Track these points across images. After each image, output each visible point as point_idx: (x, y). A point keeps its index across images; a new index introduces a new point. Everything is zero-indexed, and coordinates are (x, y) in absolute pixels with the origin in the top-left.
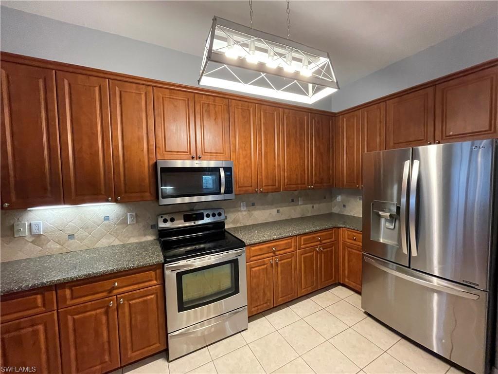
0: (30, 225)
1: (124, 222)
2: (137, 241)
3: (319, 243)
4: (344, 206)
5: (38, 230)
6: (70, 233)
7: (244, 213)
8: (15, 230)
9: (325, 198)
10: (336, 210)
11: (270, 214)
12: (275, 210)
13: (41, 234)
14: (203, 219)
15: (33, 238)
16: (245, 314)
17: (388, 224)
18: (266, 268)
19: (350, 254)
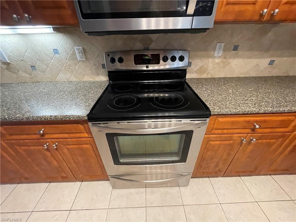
1: (73, 57)
6: (31, 64)
7: (217, 61)
11: (257, 65)
12: (268, 60)
14: (158, 63)
18: (231, 145)
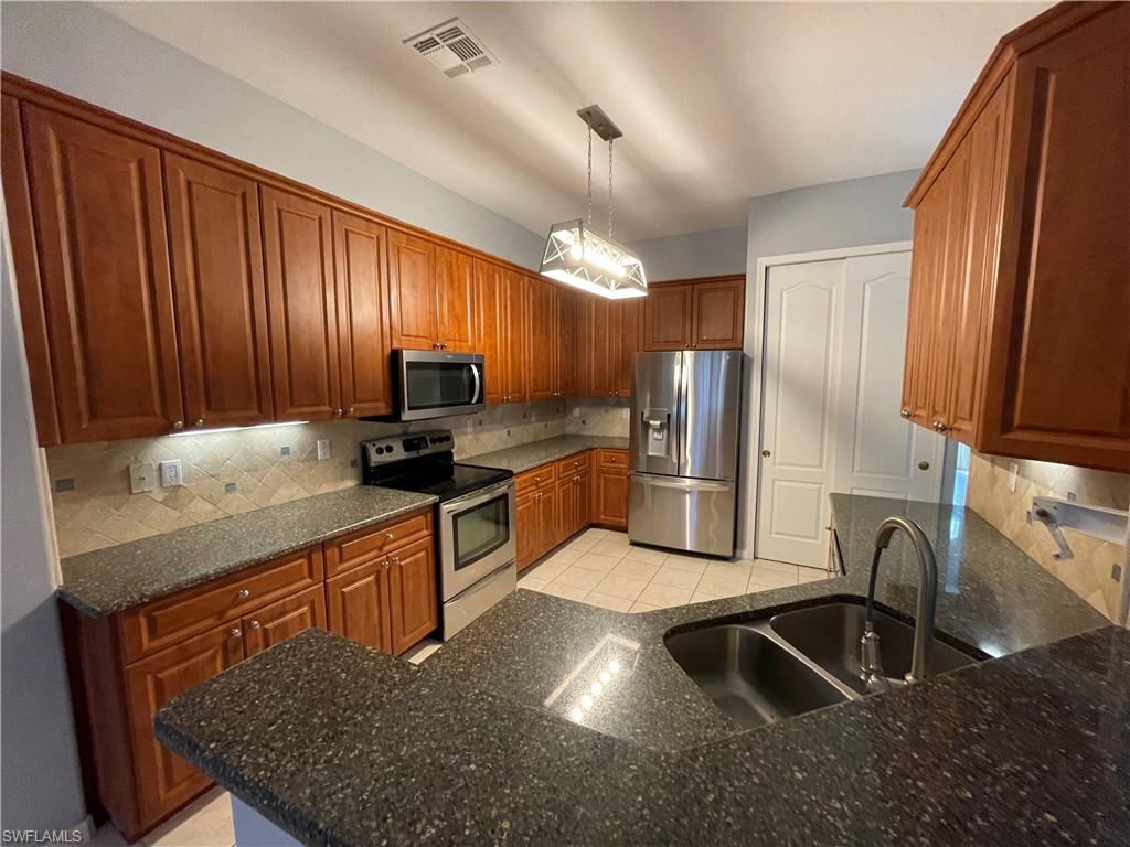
0: (160, 466)
1: (312, 456)
2: (332, 490)
3: (574, 471)
4: (584, 422)
5: (176, 476)
6: (228, 480)
8: (134, 476)
9: (558, 411)
10: (571, 430)
12: (505, 431)
13: (181, 486)
14: (427, 447)
15: (167, 494)
16: (513, 570)
17: (656, 435)
19: (607, 482)
